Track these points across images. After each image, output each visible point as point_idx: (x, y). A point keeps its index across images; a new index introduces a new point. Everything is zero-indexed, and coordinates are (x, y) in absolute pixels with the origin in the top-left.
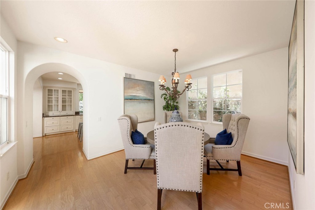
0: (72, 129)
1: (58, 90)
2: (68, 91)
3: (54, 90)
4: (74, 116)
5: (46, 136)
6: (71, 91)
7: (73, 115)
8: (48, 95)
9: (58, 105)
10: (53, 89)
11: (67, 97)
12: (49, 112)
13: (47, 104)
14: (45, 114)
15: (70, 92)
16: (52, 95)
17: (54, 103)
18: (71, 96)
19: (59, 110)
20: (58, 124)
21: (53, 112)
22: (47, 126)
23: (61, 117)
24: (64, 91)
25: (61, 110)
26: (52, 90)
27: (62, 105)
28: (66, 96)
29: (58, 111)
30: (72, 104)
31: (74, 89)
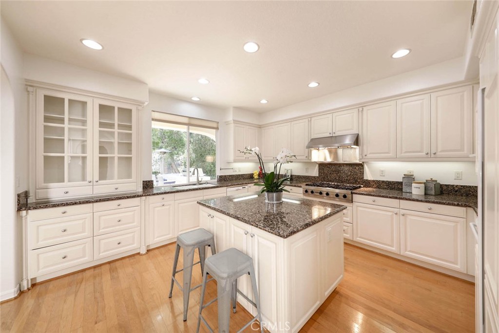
0: (135, 245)
1: (84, 104)
2: (119, 108)
3: (70, 100)
4: (144, 198)
5: (33, 285)
6: (130, 111)
7: (138, 196)
8: (47, 119)
9: (84, 158)
10: (67, 97)
11: (116, 130)
12: (52, 185)
13: (41, 153)
14: (31, 194)
15: (126, 113)
16: (62, 121)
17: (69, 151)
18: (130, 128)
19: (89, 178)
20: (83, 232)
21: (66, 183)
22: (41, 244)
23: (95, 204)
24: (105, 110)
25: (97, 178)
26: (63, 99)
27: (100, 158)
28: (112, 126)
29: (84, 179)
30: (133, 155)
31: (139, 104)
